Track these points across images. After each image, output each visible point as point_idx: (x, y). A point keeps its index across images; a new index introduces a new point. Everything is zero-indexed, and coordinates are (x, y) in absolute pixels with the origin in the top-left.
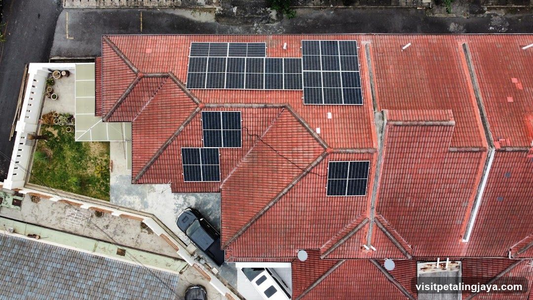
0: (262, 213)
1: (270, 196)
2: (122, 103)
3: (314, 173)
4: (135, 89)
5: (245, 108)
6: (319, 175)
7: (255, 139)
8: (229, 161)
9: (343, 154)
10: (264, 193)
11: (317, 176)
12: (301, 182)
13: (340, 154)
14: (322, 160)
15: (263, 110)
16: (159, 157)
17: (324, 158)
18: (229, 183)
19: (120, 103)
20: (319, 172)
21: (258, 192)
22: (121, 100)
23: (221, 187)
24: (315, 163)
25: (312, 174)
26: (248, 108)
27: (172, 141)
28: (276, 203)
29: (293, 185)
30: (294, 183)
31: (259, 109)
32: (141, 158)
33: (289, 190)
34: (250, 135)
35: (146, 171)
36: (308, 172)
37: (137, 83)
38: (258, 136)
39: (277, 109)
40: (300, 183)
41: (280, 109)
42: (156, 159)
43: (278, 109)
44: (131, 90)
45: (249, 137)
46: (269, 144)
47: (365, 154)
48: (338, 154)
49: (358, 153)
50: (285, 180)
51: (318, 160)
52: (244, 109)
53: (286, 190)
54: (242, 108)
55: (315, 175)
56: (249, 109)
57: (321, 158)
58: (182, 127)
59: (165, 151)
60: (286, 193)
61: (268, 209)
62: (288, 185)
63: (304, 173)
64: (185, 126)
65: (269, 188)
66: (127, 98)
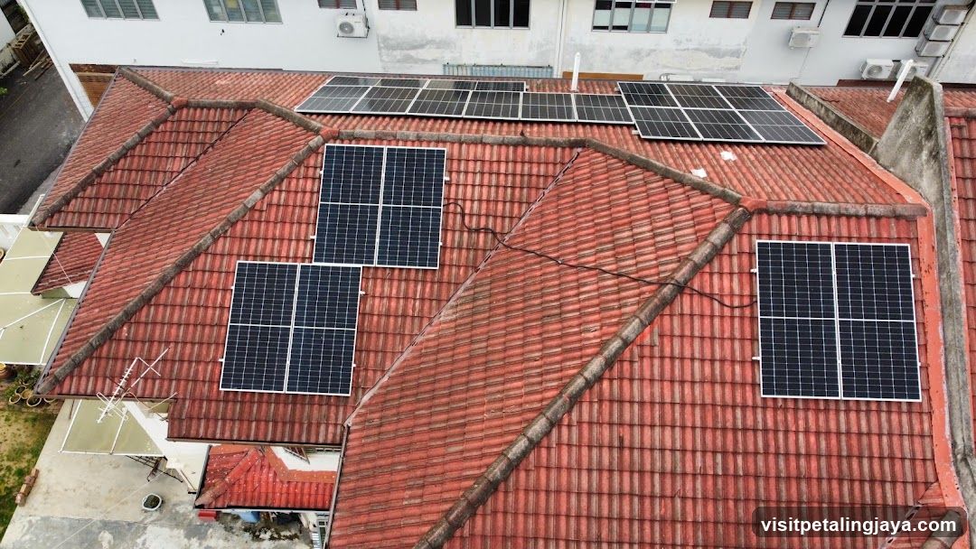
0: (497, 472)
1: (534, 401)
2: (105, 175)
3: (701, 294)
4: (153, 138)
5: (461, 144)
6: (722, 304)
7: (485, 242)
8: (392, 320)
9: (804, 220)
10: (508, 398)
11: (716, 304)
12: (656, 330)
13: (794, 219)
14: (728, 239)
15: (515, 152)
16: (157, 293)
17: (736, 230)
18: (381, 402)
19: (99, 173)
20: (721, 289)
21: (486, 399)
22: (104, 165)
23: (349, 422)
24: (705, 250)
25: (696, 298)
26: (468, 144)
27: (215, 241)
28: (555, 423)
29: (626, 343)
30: (629, 331)
31: (504, 149)
32: (101, 311)
33: (609, 364)
34: (470, 231)
35: (101, 346)
36: (681, 289)
37: (165, 121)
38: (494, 234)
39: (559, 150)
40: (652, 332)
41: (567, 150)
42: (146, 301)
43: (563, 148)
44: (142, 140)
45: (466, 235)
46: (532, 248)
47: (883, 221)
48: (784, 218)
49: (858, 217)
50: (590, 335)
51: (716, 238)
52: (456, 146)
53: (595, 366)
54: (453, 143)
55: (706, 301)
56: (472, 147)
57: (724, 230)
58: (257, 194)
59: (183, 276)
60: (599, 378)
61: (525, 454)
62: (603, 345)
63: (666, 290)
64: (265, 193)
65: (529, 376)
66: (122, 161)
